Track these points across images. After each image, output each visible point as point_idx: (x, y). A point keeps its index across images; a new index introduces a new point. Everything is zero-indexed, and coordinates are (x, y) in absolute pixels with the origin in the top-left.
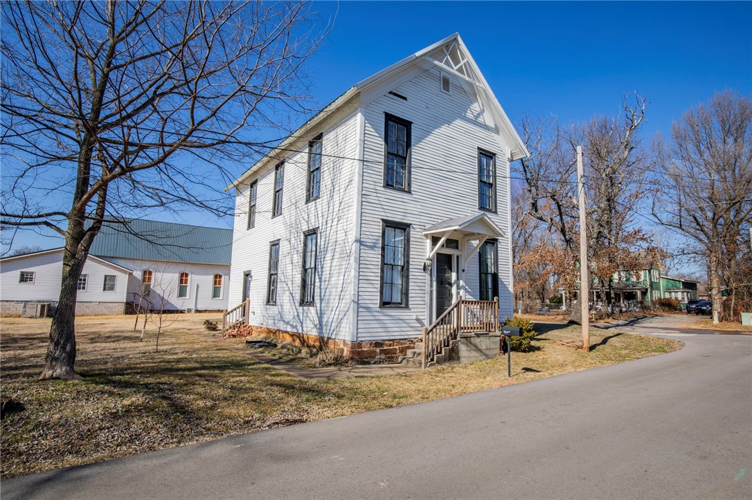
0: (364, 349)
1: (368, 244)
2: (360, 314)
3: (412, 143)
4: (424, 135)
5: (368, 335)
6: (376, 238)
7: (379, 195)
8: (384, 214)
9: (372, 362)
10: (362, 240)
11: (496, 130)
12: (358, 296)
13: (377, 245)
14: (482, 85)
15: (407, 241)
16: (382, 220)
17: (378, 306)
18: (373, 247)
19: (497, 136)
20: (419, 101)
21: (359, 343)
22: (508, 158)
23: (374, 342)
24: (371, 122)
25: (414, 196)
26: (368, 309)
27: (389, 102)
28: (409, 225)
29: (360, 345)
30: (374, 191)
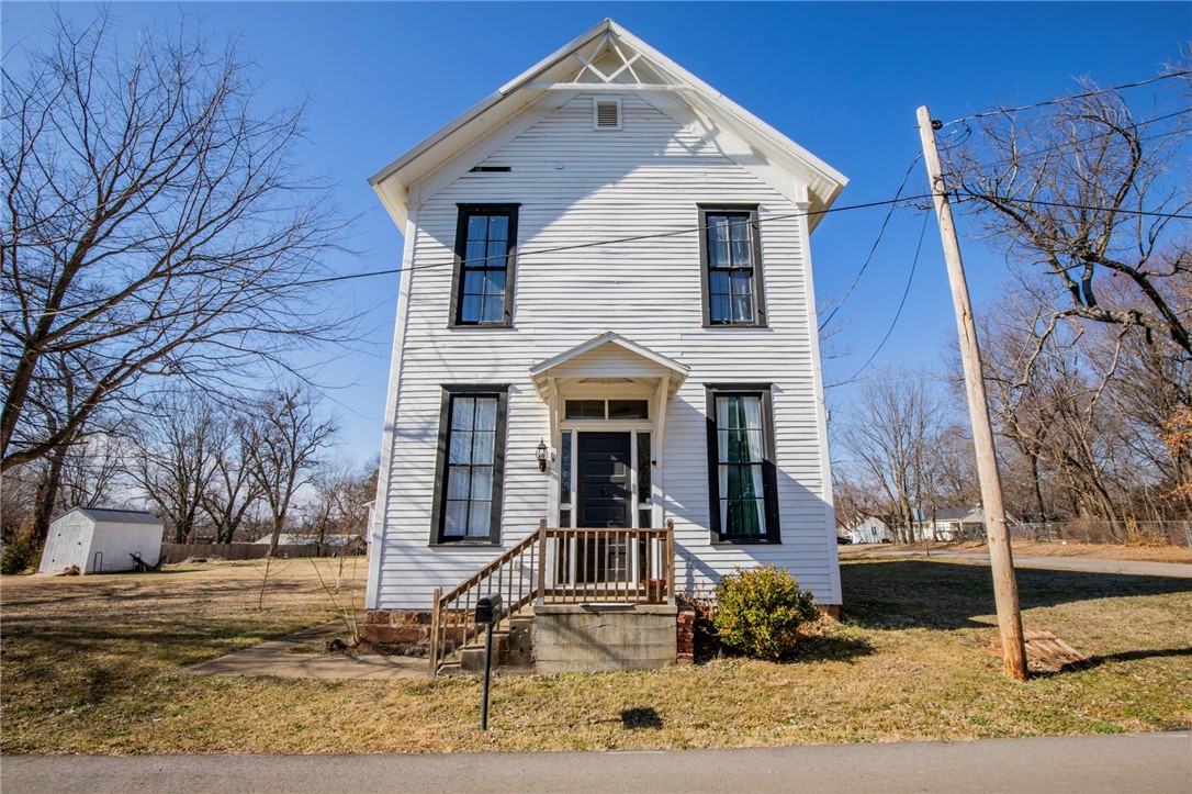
0: (394, 626)
1: (411, 432)
2: (387, 559)
3: (519, 239)
4: (548, 217)
5: (402, 598)
6: (428, 419)
7: (438, 344)
8: (448, 375)
9: (407, 651)
10: (399, 426)
11: (759, 157)
12: (386, 526)
13: (430, 432)
14: (686, 85)
15: (502, 416)
16: (441, 385)
17: (428, 543)
18: (421, 436)
19: (762, 168)
20: (542, 164)
21: (381, 613)
22: (800, 205)
23: (416, 613)
24: (429, 228)
25: (521, 331)
26: (405, 549)
27: (471, 186)
28: (505, 388)
29: (384, 616)
30: (429, 339)
